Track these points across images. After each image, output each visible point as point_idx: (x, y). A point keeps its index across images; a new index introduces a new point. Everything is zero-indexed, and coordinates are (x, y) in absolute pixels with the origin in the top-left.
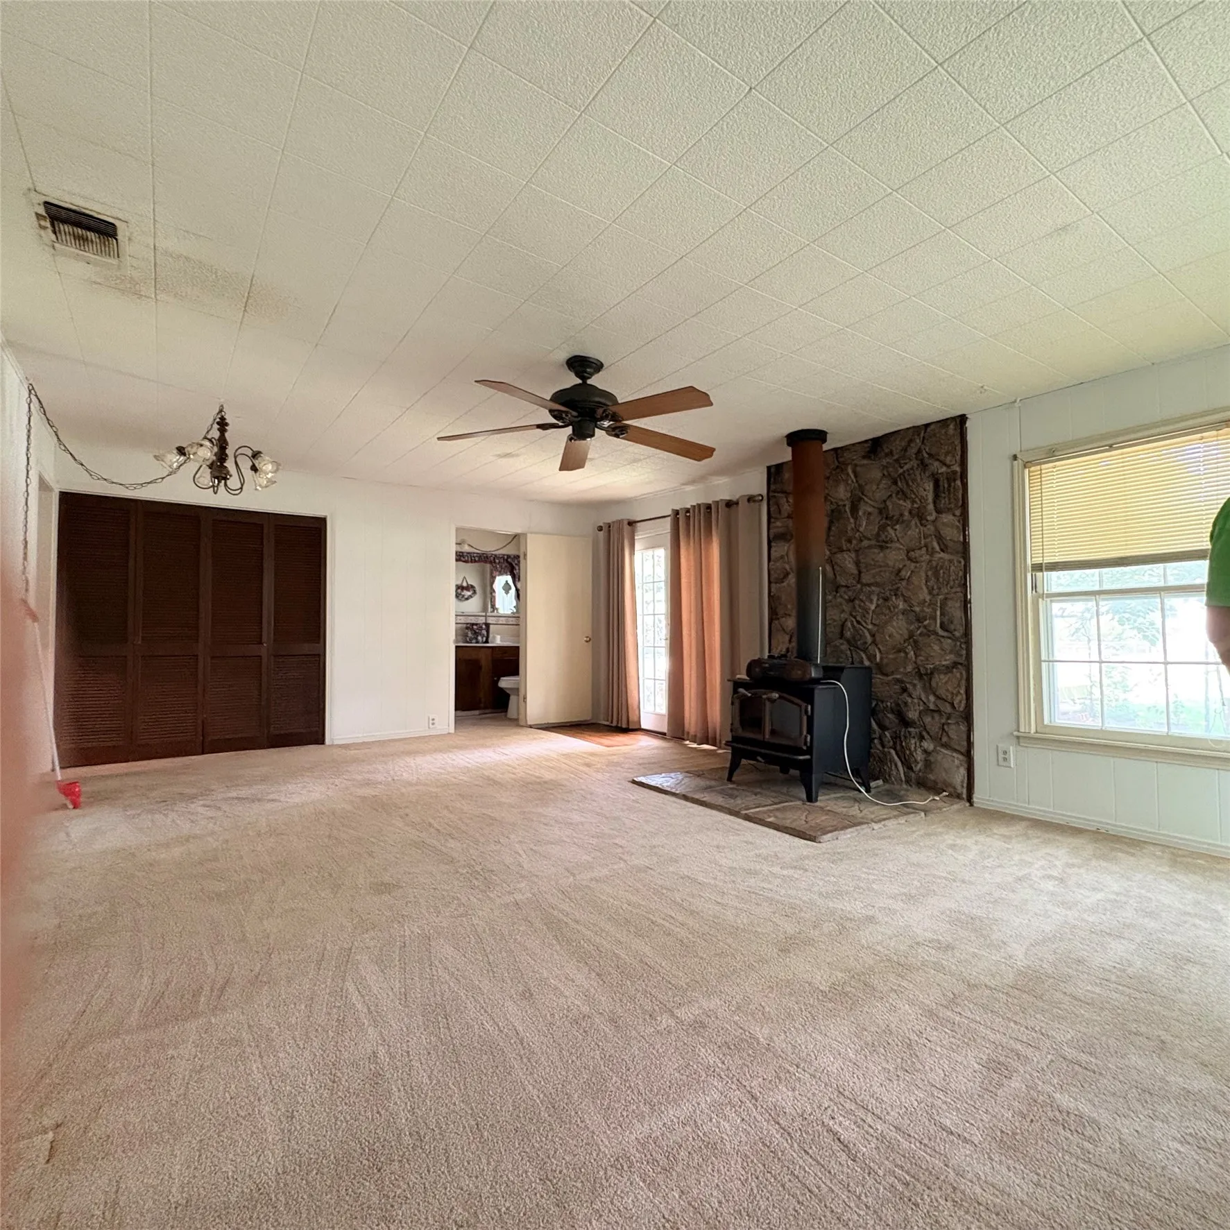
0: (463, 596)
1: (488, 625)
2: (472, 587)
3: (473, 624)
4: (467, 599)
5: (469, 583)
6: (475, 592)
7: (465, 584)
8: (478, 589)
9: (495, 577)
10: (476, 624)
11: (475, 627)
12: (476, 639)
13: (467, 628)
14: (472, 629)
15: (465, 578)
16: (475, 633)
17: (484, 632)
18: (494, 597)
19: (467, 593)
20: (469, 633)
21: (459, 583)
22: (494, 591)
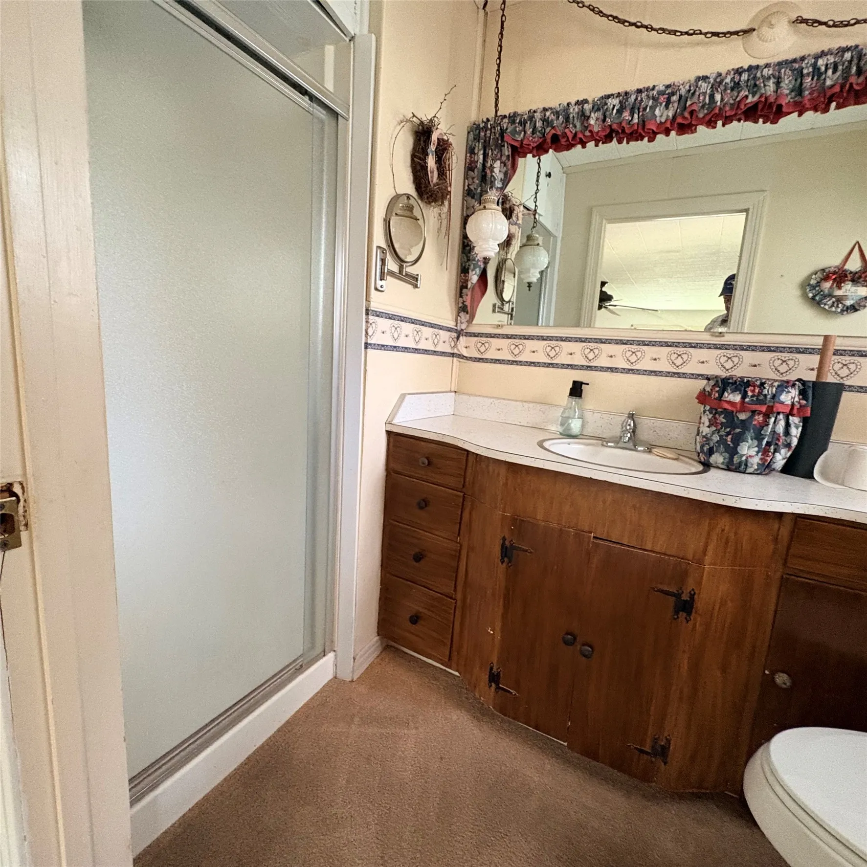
3: (725, 384)
10: (743, 385)
11: (733, 397)
12: (732, 451)
14: (718, 407)
15: (857, 243)
16: (732, 423)
20: (706, 419)
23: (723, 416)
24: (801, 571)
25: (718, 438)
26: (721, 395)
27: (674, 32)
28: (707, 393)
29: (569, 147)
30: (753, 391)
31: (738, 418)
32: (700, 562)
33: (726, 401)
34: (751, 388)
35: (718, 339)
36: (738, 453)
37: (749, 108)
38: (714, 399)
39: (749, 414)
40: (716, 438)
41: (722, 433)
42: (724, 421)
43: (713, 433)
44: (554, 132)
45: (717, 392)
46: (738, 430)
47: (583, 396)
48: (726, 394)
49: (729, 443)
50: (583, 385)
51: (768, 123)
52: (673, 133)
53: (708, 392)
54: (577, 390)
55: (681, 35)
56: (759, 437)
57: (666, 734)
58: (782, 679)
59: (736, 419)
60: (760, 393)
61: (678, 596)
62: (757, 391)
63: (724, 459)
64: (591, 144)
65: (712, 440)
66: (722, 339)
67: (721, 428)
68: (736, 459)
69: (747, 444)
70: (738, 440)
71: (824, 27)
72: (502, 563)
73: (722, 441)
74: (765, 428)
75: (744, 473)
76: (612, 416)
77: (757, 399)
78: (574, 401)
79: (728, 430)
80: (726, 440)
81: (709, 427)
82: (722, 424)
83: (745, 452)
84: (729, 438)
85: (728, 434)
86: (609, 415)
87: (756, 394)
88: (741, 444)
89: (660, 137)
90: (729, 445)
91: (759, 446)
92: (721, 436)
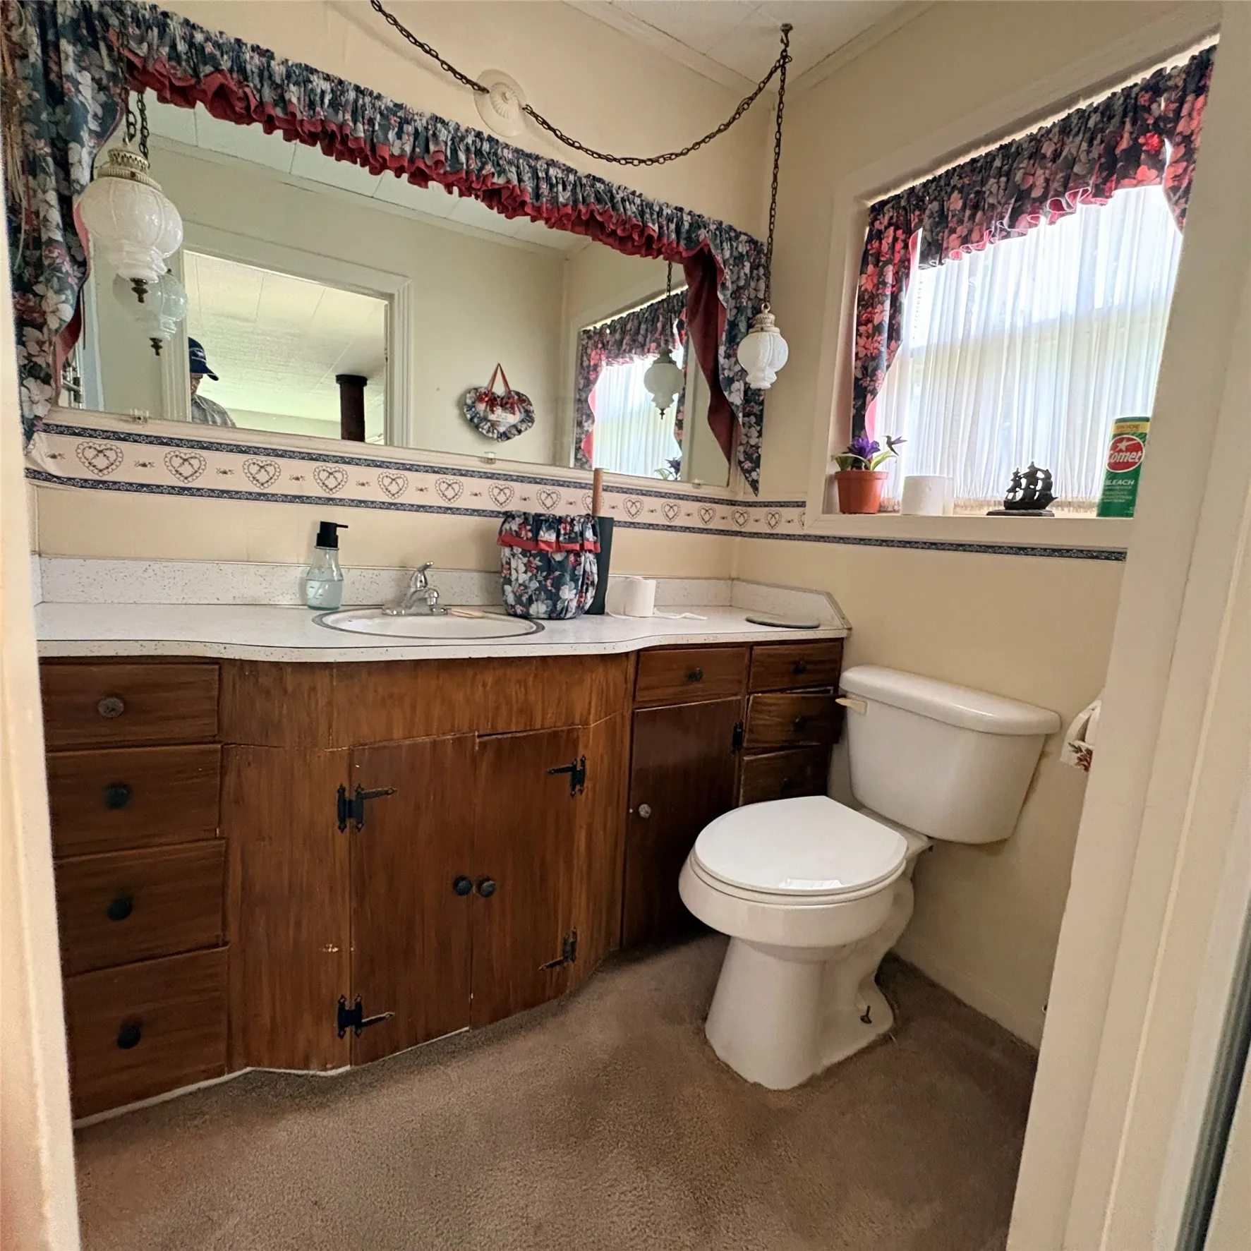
0: (494, 425)
1: (604, 527)
2: (522, 399)
3: (537, 522)
4: (505, 436)
5: (513, 387)
6: (529, 418)
7: (499, 390)
8: (537, 409)
9: (596, 368)
10: (555, 523)
11: (548, 536)
12: (554, 597)
13: (507, 539)
14: (532, 549)
15: (499, 365)
16: (549, 566)
17: (589, 563)
18: (589, 435)
19: (506, 419)
20: (519, 564)
21: (483, 383)
22: (590, 416)
23: (538, 559)
24: (645, 702)
25: (538, 585)
26: (536, 534)
27: (409, 35)
28: (514, 533)
29: (244, 118)
30: (565, 529)
31: (554, 559)
32: (586, 723)
33: (543, 541)
34: (563, 525)
35: (488, 466)
36: (560, 598)
37: (494, 190)
38: (527, 539)
39: (564, 554)
40: (535, 585)
41: (540, 578)
42: (540, 564)
43: (531, 579)
44: (223, 81)
45: (529, 531)
46: (557, 573)
47: (339, 546)
48: (541, 533)
49: (550, 588)
50: (338, 528)
51: (503, 215)
52: (405, 176)
53: (515, 531)
54: (327, 536)
55: (415, 43)
56: (574, 579)
57: (572, 929)
58: (644, 810)
59: (553, 561)
60: (572, 531)
61: (573, 769)
62: (568, 528)
63: (547, 607)
64: (279, 133)
65: (529, 587)
66: (493, 466)
67: (537, 573)
68: (559, 606)
69: (567, 587)
70: (558, 584)
71: (552, 133)
72: (342, 829)
73: (542, 587)
74: (578, 568)
75: (563, 619)
76: (376, 572)
77: (569, 537)
78: (327, 554)
79: (545, 574)
80: (546, 586)
81: (525, 572)
82: (538, 568)
83: (566, 597)
84: (549, 583)
85: (546, 578)
86: (372, 571)
87: (568, 531)
88: (562, 588)
89: (389, 174)
90: (551, 590)
91: (576, 588)
92: (540, 582)
